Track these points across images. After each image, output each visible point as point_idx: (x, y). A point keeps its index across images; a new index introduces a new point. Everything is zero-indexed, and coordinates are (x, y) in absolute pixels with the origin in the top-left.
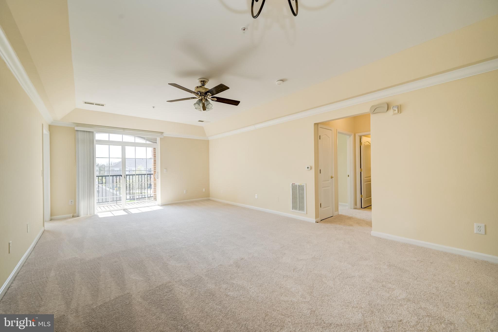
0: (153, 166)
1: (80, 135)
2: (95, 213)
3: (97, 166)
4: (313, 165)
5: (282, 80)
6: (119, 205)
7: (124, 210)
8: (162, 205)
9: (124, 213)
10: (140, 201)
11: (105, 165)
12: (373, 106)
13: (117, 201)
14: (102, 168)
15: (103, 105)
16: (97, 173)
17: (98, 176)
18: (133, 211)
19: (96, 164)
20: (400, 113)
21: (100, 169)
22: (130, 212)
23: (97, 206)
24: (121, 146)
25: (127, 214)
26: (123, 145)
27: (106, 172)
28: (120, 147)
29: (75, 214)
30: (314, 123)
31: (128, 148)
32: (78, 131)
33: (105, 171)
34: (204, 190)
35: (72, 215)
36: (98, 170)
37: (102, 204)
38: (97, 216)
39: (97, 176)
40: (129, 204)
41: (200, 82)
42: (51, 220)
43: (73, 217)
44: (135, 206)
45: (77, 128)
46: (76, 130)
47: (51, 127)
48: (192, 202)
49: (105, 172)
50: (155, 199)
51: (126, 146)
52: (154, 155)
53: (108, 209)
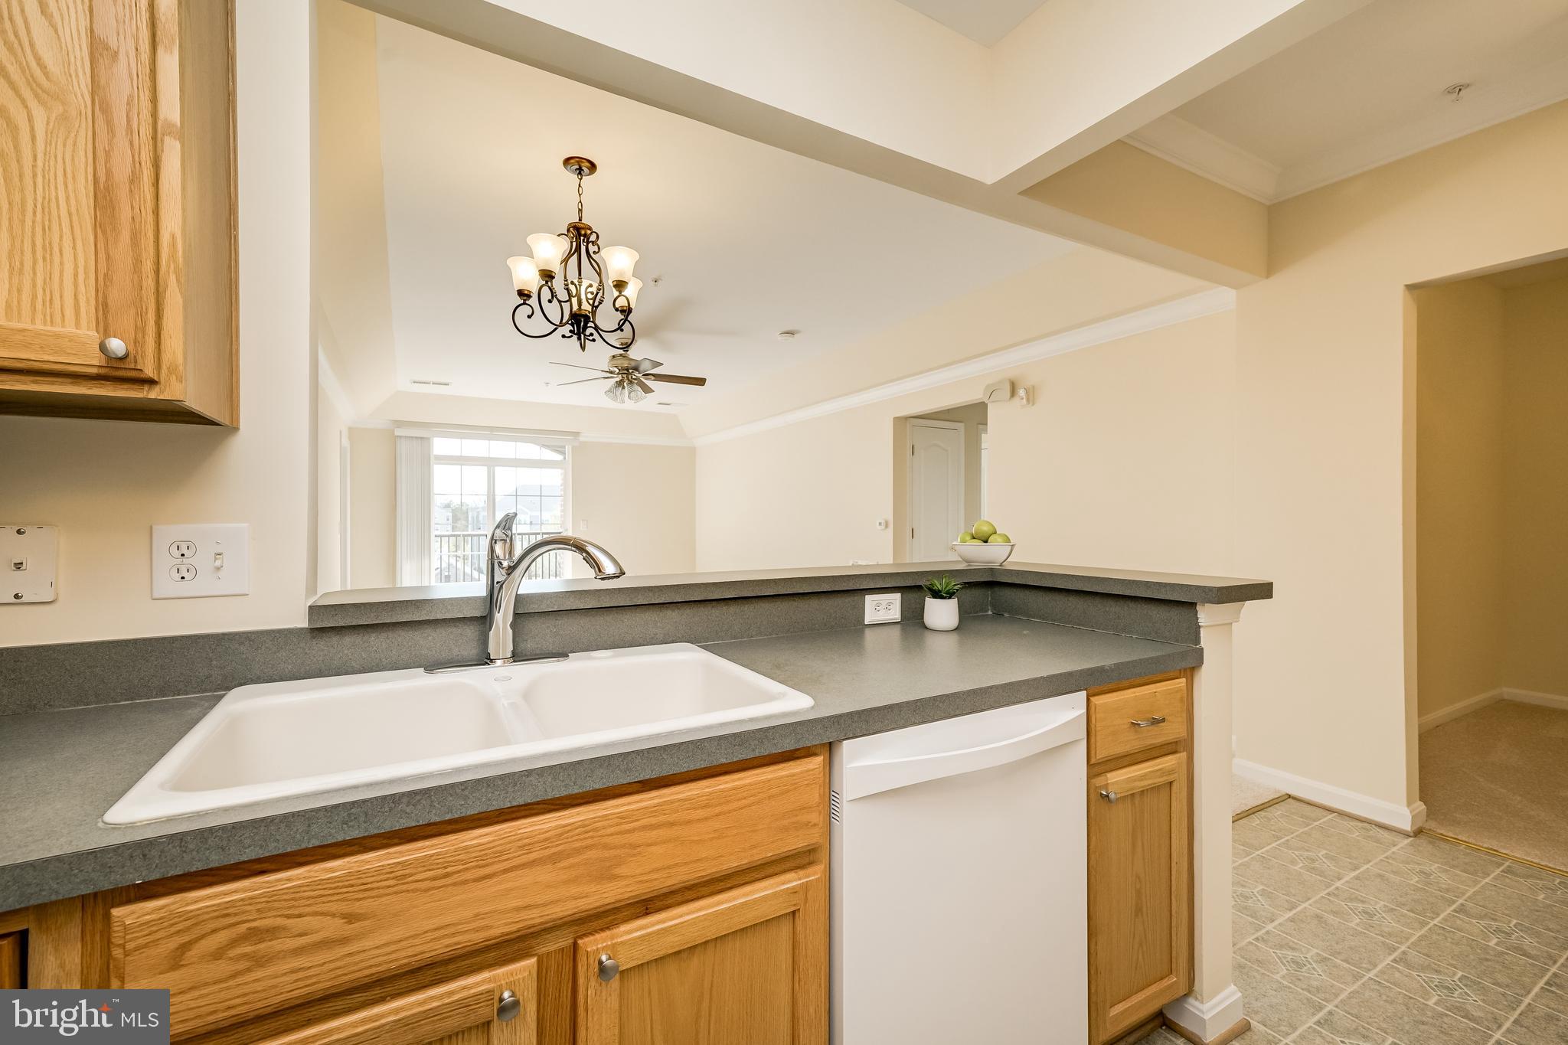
1: (405, 447)
4: (890, 518)
12: (988, 386)
15: (446, 384)
20: (1033, 405)
24: (487, 468)
26: (491, 463)
28: (484, 469)
32: (399, 436)
45: (398, 432)
47: (351, 431)
51: (496, 468)
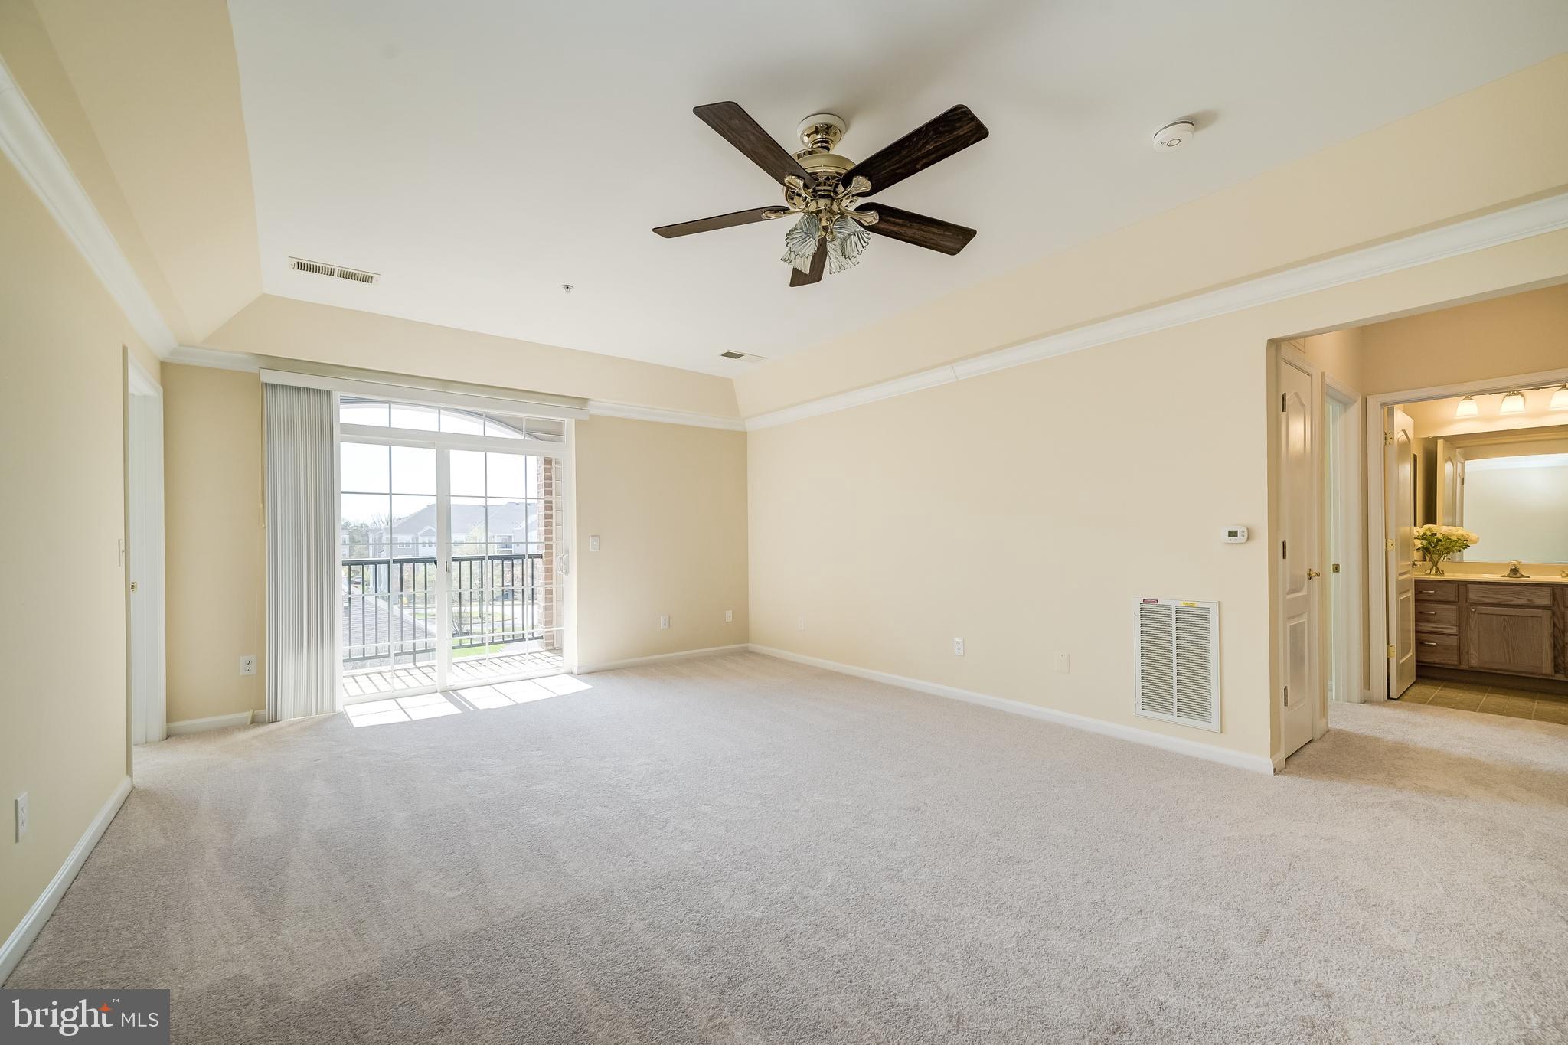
0: (543, 528)
1: (281, 405)
2: (339, 708)
3: (344, 527)
5: (1190, 121)
6: (425, 670)
7: (446, 692)
8: (586, 673)
9: (446, 708)
10: (497, 655)
11: (367, 527)
13: (415, 652)
14: (359, 535)
15: (367, 279)
16: (342, 553)
17: (350, 564)
18: (484, 700)
19: (343, 523)
21: (352, 539)
22: (467, 701)
23: (345, 673)
24: (435, 450)
25: (459, 712)
26: (442, 444)
27: (371, 547)
28: (430, 454)
29: (261, 712)
30: (1269, 340)
31: (457, 457)
32: (271, 386)
33: (368, 544)
34: (729, 616)
35: (247, 715)
36: (347, 542)
37: (363, 667)
38: (343, 717)
39: (344, 564)
40: (461, 665)
41: (808, 136)
42: (168, 737)
43: (253, 722)
44: (485, 674)
45: (268, 377)
46: (265, 381)
47: (169, 373)
48: (689, 661)
49: (368, 549)
50: (553, 646)
51: (452, 451)
52: (546, 485)
53: (384, 687)
